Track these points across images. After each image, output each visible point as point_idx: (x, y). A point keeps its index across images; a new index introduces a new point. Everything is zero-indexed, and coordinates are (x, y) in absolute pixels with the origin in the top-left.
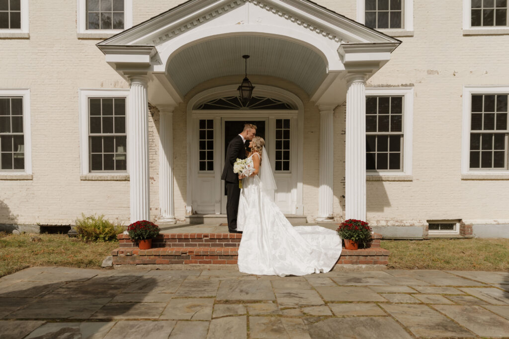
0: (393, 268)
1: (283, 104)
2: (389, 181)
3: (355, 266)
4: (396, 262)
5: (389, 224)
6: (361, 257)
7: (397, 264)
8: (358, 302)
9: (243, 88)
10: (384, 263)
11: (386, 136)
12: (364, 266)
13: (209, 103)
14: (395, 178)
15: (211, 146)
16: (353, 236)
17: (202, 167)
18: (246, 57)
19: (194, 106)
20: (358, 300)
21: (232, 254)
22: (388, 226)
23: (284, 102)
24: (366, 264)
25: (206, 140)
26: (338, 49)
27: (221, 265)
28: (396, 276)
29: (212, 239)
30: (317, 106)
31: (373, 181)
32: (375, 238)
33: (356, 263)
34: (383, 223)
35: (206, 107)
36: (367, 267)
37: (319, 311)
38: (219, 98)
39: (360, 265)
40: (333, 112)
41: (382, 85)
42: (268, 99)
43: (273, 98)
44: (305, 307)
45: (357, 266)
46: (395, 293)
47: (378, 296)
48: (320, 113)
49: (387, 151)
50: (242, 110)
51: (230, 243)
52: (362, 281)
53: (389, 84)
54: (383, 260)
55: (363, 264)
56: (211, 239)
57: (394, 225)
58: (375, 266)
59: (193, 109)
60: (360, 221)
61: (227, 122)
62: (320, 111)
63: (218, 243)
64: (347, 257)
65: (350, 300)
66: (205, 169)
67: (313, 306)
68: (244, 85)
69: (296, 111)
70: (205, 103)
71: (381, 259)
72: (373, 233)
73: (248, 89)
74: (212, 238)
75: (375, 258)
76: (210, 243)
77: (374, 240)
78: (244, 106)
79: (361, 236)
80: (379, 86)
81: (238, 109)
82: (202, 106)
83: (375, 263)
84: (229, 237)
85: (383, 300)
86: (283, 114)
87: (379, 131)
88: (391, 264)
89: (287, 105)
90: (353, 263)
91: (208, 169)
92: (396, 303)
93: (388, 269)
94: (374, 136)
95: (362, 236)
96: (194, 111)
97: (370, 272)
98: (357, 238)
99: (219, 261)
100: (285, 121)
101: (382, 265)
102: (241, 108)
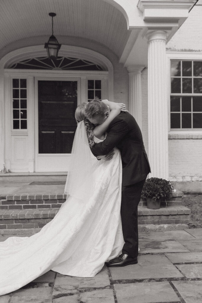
0: (194, 227)
1: (95, 66)
2: (192, 139)
3: (157, 226)
4: (197, 220)
5: (193, 180)
6: (162, 216)
7: (199, 222)
8: (150, 280)
9: (49, 46)
10: (186, 222)
11: (189, 97)
12: (166, 226)
13: (22, 63)
14: (198, 136)
15: (24, 104)
16: (154, 195)
17: (16, 125)
18: (52, 15)
19: (6, 64)
20: (149, 277)
21: (28, 218)
22: (193, 181)
23: (96, 63)
24: (168, 223)
25: (20, 99)
26: (138, 4)
27: (16, 229)
28: (198, 238)
29: (10, 201)
30: (126, 68)
31: (178, 139)
32: (177, 196)
33: (158, 223)
34: (188, 179)
35: (19, 66)
36: (169, 227)
37: (100, 298)
38: (31, 58)
39: (162, 225)
40: (141, 73)
41: (185, 49)
42: (80, 61)
43: (85, 59)
44: (85, 291)
45: (159, 226)
46: (193, 263)
47: (173, 268)
48: (129, 74)
49: (191, 111)
50: (55, 70)
51: (30, 204)
52: (160, 246)
53: (191, 49)
54: (185, 220)
55: (165, 224)
56: (8, 201)
57: (198, 181)
58: (177, 225)
59: (5, 68)
60: (161, 180)
61: (39, 82)
62: (128, 72)
63: (16, 205)
64: (149, 217)
65: (141, 278)
66: (18, 128)
67: (95, 289)
68: (50, 42)
69: (107, 73)
70: (18, 62)
71: (182, 218)
72: (175, 191)
73: (55, 46)
74: (10, 199)
75: (177, 217)
76: (8, 205)
77: (176, 199)
78: (57, 66)
79: (162, 194)
80: (182, 50)
81: (51, 69)
82: (14, 65)
83: (177, 222)
84: (28, 198)
85: (179, 275)
86: (94, 75)
87: (183, 93)
88: (193, 223)
89: (98, 66)
90: (154, 223)
91: (22, 128)
92: (192, 280)
93: (190, 228)
94: (178, 97)
95: (164, 194)
96: (6, 70)
97: (171, 232)
98: (158, 198)
99: (15, 225)
100: (97, 81)
101: (184, 225)
102: (54, 68)
